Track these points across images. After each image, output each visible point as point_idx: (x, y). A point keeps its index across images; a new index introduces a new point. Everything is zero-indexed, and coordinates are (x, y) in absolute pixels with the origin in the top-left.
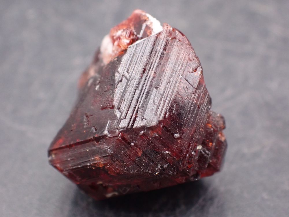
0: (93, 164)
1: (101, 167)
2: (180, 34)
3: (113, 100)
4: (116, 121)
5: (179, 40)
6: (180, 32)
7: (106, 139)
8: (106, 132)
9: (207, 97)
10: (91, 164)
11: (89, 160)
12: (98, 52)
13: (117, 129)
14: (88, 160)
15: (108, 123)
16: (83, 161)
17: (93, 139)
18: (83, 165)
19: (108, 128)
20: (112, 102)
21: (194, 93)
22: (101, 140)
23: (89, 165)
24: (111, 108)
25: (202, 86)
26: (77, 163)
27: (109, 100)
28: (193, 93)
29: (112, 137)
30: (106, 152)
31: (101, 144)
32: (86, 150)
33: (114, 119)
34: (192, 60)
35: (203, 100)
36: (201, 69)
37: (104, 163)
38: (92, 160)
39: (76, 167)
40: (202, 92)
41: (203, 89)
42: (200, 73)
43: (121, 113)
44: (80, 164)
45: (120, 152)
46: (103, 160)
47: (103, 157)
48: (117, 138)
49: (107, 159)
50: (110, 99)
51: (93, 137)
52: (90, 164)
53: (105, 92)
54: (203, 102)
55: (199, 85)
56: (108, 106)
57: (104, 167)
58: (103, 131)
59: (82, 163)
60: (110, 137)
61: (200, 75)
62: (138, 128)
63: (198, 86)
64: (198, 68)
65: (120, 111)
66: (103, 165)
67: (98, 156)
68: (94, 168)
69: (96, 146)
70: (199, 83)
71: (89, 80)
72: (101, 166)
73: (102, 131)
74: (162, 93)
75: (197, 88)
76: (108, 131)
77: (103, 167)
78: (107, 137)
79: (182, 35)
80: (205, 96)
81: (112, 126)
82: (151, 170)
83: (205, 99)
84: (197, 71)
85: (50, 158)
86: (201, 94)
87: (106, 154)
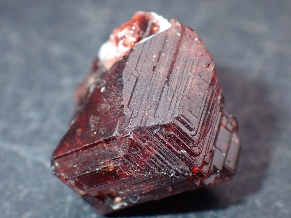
0: (103, 168)
1: (111, 172)
2: (189, 30)
3: (122, 99)
4: (127, 120)
5: (189, 36)
6: (189, 28)
7: (116, 140)
8: (116, 133)
9: (221, 95)
10: (101, 168)
11: (98, 164)
12: (97, 60)
13: (129, 128)
15: (118, 123)
17: (102, 141)
18: (92, 170)
19: (119, 129)
20: (121, 102)
22: (111, 142)
23: (98, 170)
24: (120, 108)
25: (215, 82)
28: (207, 89)
30: (117, 153)
31: (111, 146)
33: (125, 119)
34: (204, 55)
35: (216, 97)
36: (214, 65)
37: (115, 166)
38: (101, 164)
40: (216, 88)
41: (217, 86)
43: (132, 111)
44: (88, 170)
45: (133, 153)
46: (113, 163)
47: (114, 160)
48: (129, 138)
49: (118, 161)
51: (102, 139)
52: (99, 168)
54: (217, 99)
55: (213, 81)
56: (116, 106)
57: (114, 171)
58: (113, 132)
59: (90, 169)
60: (122, 138)
61: (213, 70)
62: (151, 127)
63: (211, 82)
64: (211, 64)
65: (131, 109)
66: (113, 169)
67: (108, 159)
68: (103, 173)
70: (212, 78)
71: (90, 86)
72: (111, 170)
74: (174, 90)
75: (211, 84)
76: (119, 131)
78: (117, 138)
79: (191, 31)
81: (123, 126)
82: (166, 171)
83: (218, 96)
84: (210, 66)
85: (53, 168)
86: (215, 90)
87: (117, 156)
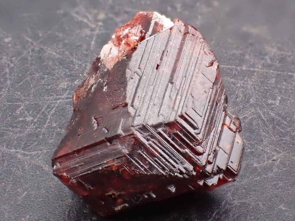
0: (105, 167)
1: (114, 171)
2: (193, 29)
3: (125, 97)
4: (130, 119)
5: (192, 35)
6: (192, 27)
7: (120, 139)
8: (120, 131)
9: (224, 95)
10: (104, 167)
11: (101, 163)
13: (132, 126)
14: (99, 164)
15: (122, 121)
16: (94, 166)
17: (105, 140)
18: (94, 170)
19: (122, 127)
20: (125, 100)
21: (212, 87)
22: (115, 141)
23: (100, 169)
24: (124, 107)
25: (219, 82)
26: (87, 168)
27: (120, 99)
29: (126, 136)
30: (120, 152)
31: (114, 145)
32: (97, 153)
33: (128, 117)
34: (208, 54)
35: (220, 96)
36: (217, 64)
37: (119, 165)
38: (104, 163)
39: (85, 173)
40: (220, 87)
41: (220, 85)
42: (216, 67)
43: (135, 110)
44: (90, 169)
45: (137, 152)
46: (117, 162)
47: (117, 158)
48: (132, 136)
49: (122, 160)
50: (122, 97)
51: (105, 138)
52: (102, 168)
53: (115, 91)
54: (221, 99)
55: (217, 80)
56: (120, 104)
57: (118, 170)
58: (117, 130)
59: (93, 168)
60: (125, 136)
61: (217, 69)
62: (155, 125)
63: (215, 81)
64: (215, 62)
65: (134, 108)
66: (117, 168)
67: (111, 158)
68: (106, 172)
69: (109, 148)
70: (216, 77)
72: (114, 169)
73: (115, 130)
74: (178, 88)
75: (214, 83)
76: (122, 130)
77: (116, 170)
78: (121, 137)
79: (195, 30)
80: (222, 94)
81: (126, 124)
82: (170, 170)
83: (222, 95)
84: (213, 65)
86: (218, 89)
87: (120, 155)
